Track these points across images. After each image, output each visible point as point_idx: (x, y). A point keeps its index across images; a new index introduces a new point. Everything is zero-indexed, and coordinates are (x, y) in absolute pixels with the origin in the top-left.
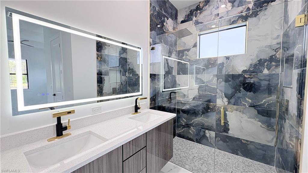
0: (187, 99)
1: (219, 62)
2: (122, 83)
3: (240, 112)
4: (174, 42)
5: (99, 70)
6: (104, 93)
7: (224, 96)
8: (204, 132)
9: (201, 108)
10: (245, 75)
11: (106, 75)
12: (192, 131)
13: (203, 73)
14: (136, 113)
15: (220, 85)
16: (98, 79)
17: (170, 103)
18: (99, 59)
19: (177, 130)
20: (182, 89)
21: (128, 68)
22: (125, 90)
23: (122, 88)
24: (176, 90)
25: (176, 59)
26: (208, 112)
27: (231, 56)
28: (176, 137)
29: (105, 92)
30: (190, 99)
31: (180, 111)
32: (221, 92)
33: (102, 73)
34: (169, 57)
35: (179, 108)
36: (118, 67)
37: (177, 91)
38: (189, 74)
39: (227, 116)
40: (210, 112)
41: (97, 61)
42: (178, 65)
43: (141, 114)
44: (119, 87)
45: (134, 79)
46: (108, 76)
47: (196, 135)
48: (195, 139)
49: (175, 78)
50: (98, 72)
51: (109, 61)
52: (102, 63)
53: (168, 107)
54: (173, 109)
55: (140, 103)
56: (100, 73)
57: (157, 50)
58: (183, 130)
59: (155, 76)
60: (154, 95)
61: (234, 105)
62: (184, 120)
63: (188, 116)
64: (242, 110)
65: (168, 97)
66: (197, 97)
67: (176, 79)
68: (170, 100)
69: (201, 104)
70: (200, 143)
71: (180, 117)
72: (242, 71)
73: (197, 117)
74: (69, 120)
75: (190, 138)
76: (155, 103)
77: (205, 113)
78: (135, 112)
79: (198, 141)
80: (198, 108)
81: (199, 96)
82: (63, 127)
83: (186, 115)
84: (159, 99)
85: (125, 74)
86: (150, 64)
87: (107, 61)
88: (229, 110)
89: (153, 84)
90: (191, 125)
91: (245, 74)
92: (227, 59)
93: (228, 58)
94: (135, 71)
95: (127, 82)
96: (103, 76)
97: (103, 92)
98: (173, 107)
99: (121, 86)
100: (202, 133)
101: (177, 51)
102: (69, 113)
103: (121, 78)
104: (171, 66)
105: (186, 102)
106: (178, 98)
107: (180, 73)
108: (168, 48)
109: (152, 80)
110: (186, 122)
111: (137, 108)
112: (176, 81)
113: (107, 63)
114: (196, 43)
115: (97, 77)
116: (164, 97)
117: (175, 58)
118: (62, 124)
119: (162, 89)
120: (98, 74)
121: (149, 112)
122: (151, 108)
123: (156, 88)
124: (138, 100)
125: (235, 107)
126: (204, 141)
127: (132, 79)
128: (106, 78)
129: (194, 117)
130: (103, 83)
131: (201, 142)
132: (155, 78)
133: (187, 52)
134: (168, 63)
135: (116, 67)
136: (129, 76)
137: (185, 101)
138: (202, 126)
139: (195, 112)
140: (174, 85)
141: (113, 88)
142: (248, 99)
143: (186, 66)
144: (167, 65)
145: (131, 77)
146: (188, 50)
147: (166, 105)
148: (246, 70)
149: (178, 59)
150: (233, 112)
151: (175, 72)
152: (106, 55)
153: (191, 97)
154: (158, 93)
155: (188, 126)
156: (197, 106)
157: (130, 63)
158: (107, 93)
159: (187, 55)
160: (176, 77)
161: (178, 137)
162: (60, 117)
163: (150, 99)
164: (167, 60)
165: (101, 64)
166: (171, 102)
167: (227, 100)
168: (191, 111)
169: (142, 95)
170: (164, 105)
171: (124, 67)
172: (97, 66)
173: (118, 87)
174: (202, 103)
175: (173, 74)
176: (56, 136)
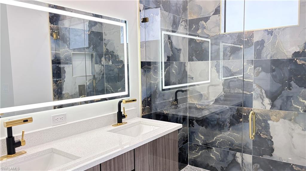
0: (205, 101)
1: (256, 39)
2: (94, 76)
3: (290, 120)
4: (182, 7)
5: (56, 54)
6: (64, 94)
7: (264, 95)
8: (234, 155)
9: (227, 117)
10: (297, 61)
11: (67, 64)
12: (215, 154)
13: (231, 58)
14: (119, 124)
15: (258, 77)
17: (176, 108)
18: (55, 36)
19: (191, 154)
20: (198, 85)
21: (104, 50)
22: (100, 89)
23: (94, 85)
24: (186, 87)
25: (187, 34)
26: (240, 122)
27: (276, 29)
28: (189, 165)
29: (67, 92)
30: (209, 102)
31: (194, 121)
32: (260, 89)
33: (60, 60)
34: (173, 32)
35: (191, 115)
36: (87, 48)
37: (188, 88)
38: (211, 60)
39: (269, 128)
40: (242, 122)
41: (51, 39)
42: (190, 44)
43: (127, 125)
44: (90, 83)
45: (116, 70)
46: (72, 65)
47: (221, 161)
48: (219, 167)
49: (185, 66)
50: (53, 59)
51: (71, 39)
52: (61, 42)
53: (173, 115)
54: (182, 117)
55: (126, 108)
56: (58, 60)
57: (153, 22)
58: (199, 154)
59: (150, 65)
60: (148, 96)
61: (281, 109)
62: (202, 136)
63: (208, 129)
64: (293, 117)
65: (172, 99)
66: (222, 98)
67: (186, 68)
68: (175, 103)
69: (228, 110)
71: (194, 132)
72: (293, 54)
73: (223, 131)
74: (23, 132)
75: (212, 166)
76: (151, 109)
77: (235, 125)
78: (118, 122)
80: (223, 117)
81: (225, 96)
82: (16, 142)
83: (204, 128)
84: (157, 103)
85: (101, 61)
86: (141, 43)
87: (68, 39)
88: (273, 117)
89: (147, 77)
90: (213, 144)
91: (297, 59)
92: (270, 35)
93: (270, 32)
94: (118, 55)
95: (103, 74)
96: (62, 66)
97: (63, 92)
98: (181, 114)
99: (93, 81)
100: (230, 158)
101: (187, 20)
103: (93, 67)
104: (177, 47)
105: (203, 107)
106: (190, 101)
107: (194, 57)
108: (172, 18)
109: (145, 71)
110: (203, 141)
111: (120, 117)
112: (187, 72)
113: (68, 43)
114: (219, 7)
116: (166, 99)
117: (184, 34)
118: (14, 137)
119: (162, 86)
120: (53, 62)
121: (140, 123)
122: (143, 117)
123: (152, 84)
124: (122, 103)
125: (282, 113)
127: (112, 69)
128: (67, 68)
129: (217, 132)
130: (63, 77)
132: (150, 69)
133: (204, 23)
134: (171, 43)
135: (84, 48)
136: (107, 64)
138: (230, 145)
139: (218, 124)
140: (183, 78)
141: (79, 85)
142: (303, 100)
144: (169, 46)
145: (110, 67)
146: (206, 19)
147: (170, 111)
148: (299, 52)
149: (189, 35)
150: (279, 121)
151: (183, 57)
152: (66, 28)
153: (213, 98)
154: (155, 92)
155: (207, 146)
156: (222, 112)
157: (109, 41)
158: (70, 94)
159: (205, 28)
160: (186, 65)
161: (192, 165)
162: (11, 128)
163: (142, 102)
164: (169, 37)
165: (58, 44)
166: (177, 106)
167: (269, 102)
168: (213, 121)
169: (128, 96)
170: (165, 112)
171: (97, 48)
172: (52, 48)
173: (88, 84)
174: (230, 108)
175: (182, 59)
176: (7, 154)
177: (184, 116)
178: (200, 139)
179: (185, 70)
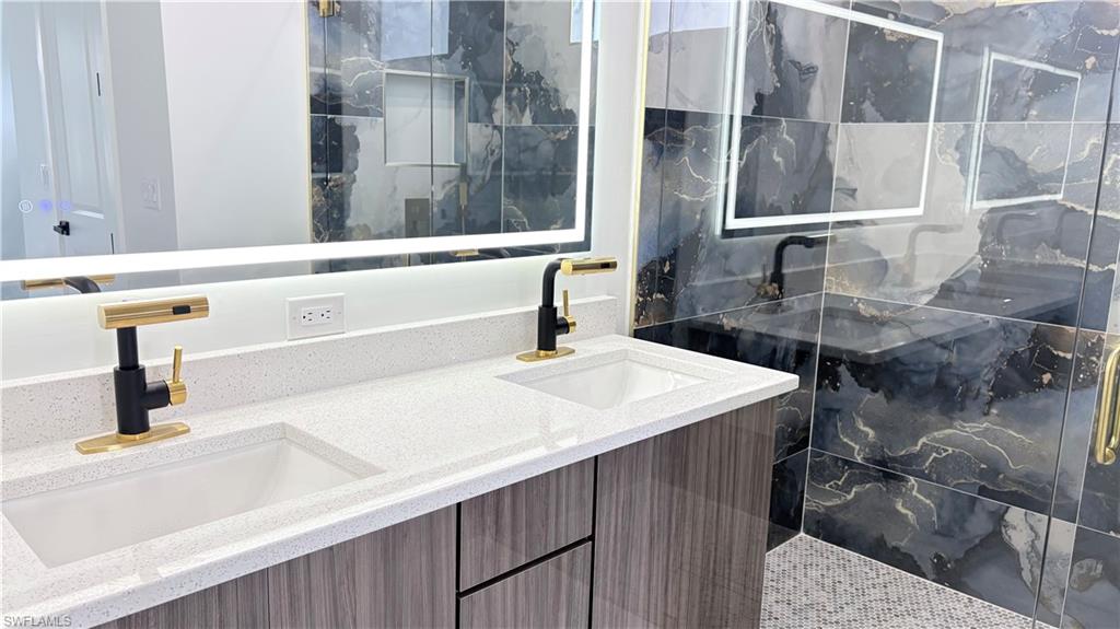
2: (464, 167)
5: (325, 77)
6: (352, 229)
8: (999, 519)
9: (987, 359)
11: (365, 113)
12: (914, 505)
13: (1034, 113)
14: (542, 353)
16: (315, 135)
17: (774, 312)
18: (324, 3)
19: (815, 491)
20: (873, 222)
21: (507, 69)
22: (483, 218)
23: (463, 202)
24: (824, 226)
25: (844, 5)
26: (1041, 385)
28: (802, 534)
29: (362, 222)
30: (912, 297)
31: (842, 369)
33: (340, 98)
35: (832, 342)
36: (441, 57)
37: (828, 234)
38: (937, 119)
40: (1050, 385)
41: (310, 15)
42: (854, 48)
43: (574, 362)
44: (448, 195)
45: (546, 149)
46: (381, 119)
47: (936, 533)
48: (925, 556)
49: (825, 141)
50: (313, 93)
51: (385, 20)
52: (344, 29)
53: (759, 335)
54: (794, 347)
55: (575, 295)
56: (333, 97)
58: (850, 497)
59: (683, 127)
60: (664, 255)
62: (867, 429)
63: (896, 404)
65: (765, 269)
66: (971, 284)
67: (830, 148)
68: (772, 289)
69: (992, 331)
70: (958, 585)
71: (838, 411)
73: (958, 414)
74: (177, 353)
75: (896, 549)
76: (670, 307)
77: (1014, 395)
78: (540, 348)
79: (950, 574)
80: (969, 358)
81: (985, 277)
82: (150, 387)
83: (879, 396)
84: (699, 283)
85: (490, 113)
86: (651, 39)
87: (372, 18)
89: (665, 176)
90: (910, 463)
94: (556, 91)
95: (497, 165)
96: (345, 120)
97: (349, 223)
98: (793, 334)
99: (457, 187)
100: (979, 525)
102: (181, 310)
103: (460, 134)
104: (797, 59)
105: (886, 314)
106: (833, 286)
107: (867, 106)
109: (660, 151)
110: (873, 447)
111: (551, 326)
112: (830, 167)
113: (371, 33)
115: (313, 122)
118: (143, 371)
119: (723, 216)
120: (316, 104)
121: (624, 356)
122: (638, 334)
123: (684, 206)
124: (559, 272)
126: (991, 574)
127: (532, 144)
128: (366, 133)
129: (932, 417)
130: (348, 163)
131: (964, 579)
132: (682, 141)
134: (777, 39)
135: (430, 58)
136: (514, 124)
137: (880, 306)
138: (982, 474)
139: (941, 384)
140: (812, 190)
141: (406, 201)
143: (915, 59)
144: (768, 50)
145: (525, 134)
147: (746, 320)
149: (854, 8)
151: (823, 103)
153: (929, 280)
154: (694, 240)
155: (887, 471)
156: (963, 340)
157: (525, 30)
160: (831, 134)
161: (816, 535)
162: (132, 331)
163: (639, 274)
165: (334, 36)
166: (780, 304)
168: (920, 373)
169: (584, 246)
170: (728, 323)
171: (481, 59)
172: (312, 50)
173: (439, 196)
174: (1004, 327)
175: (815, 112)
176: (117, 429)
177: (801, 343)
178: (859, 439)
179: (824, 154)
